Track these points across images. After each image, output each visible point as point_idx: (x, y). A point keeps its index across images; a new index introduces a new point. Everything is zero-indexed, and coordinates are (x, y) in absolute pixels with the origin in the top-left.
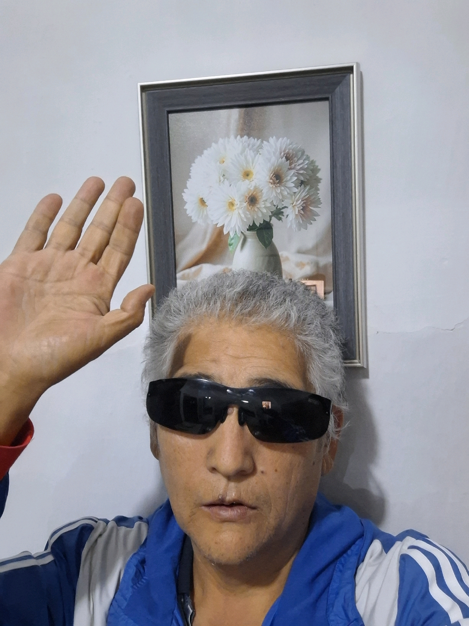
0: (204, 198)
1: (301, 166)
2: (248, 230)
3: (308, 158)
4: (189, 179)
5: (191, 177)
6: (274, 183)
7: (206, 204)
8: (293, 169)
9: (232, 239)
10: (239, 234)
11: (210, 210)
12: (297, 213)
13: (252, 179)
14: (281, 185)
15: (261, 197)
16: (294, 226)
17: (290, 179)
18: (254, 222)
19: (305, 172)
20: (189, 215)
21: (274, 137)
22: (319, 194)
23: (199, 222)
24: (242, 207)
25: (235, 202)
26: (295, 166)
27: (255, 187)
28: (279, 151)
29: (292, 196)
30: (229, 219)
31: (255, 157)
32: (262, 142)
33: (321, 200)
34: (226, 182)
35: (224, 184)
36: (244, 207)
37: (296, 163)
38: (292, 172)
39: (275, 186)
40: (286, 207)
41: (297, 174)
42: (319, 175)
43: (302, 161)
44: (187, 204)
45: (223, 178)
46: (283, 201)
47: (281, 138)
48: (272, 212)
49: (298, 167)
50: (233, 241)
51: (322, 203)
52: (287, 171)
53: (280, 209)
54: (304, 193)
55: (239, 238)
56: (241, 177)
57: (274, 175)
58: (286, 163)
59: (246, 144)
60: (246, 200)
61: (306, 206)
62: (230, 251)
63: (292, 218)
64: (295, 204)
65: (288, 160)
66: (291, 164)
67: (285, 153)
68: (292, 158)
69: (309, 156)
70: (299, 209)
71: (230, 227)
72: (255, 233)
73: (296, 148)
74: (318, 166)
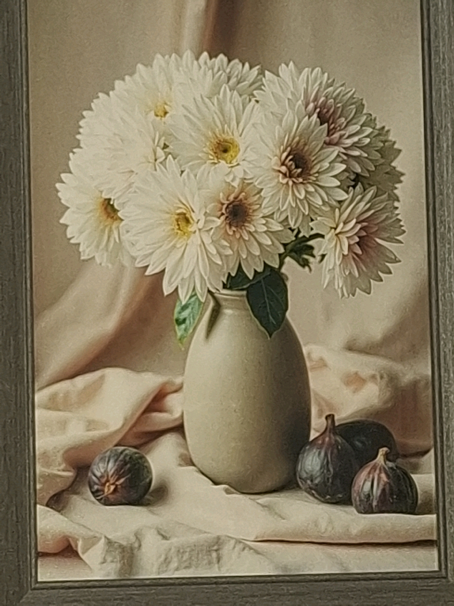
0: (114, 200)
1: (356, 139)
2: (225, 286)
3: (370, 122)
4: (75, 150)
5: (82, 145)
6: (289, 175)
7: (119, 214)
8: (336, 144)
9: (184, 308)
10: (202, 297)
11: (128, 232)
12: (346, 253)
13: (235, 160)
14: (305, 182)
15: (258, 206)
16: (339, 283)
17: (331, 168)
18: (240, 266)
19: (366, 155)
20: (72, 241)
21: (291, 64)
22: (397, 208)
23: (98, 260)
24: (212, 228)
25: (193, 215)
26: (341, 137)
27: (243, 180)
28: (302, 98)
29: (333, 208)
30: (176, 256)
31: (244, 107)
32: (262, 73)
33: (402, 223)
34: (171, 163)
35: (166, 168)
36: (216, 228)
37: (342, 132)
38: (335, 151)
39: (294, 182)
40: (317, 236)
41: (345, 158)
42: (398, 164)
43: (357, 127)
44: (68, 213)
45: (165, 152)
46: (312, 220)
47: (306, 69)
48: (285, 245)
49: (349, 142)
50: (185, 314)
51: (404, 232)
52: (322, 148)
53: (306, 239)
54: (362, 204)
56: (208, 153)
57: (292, 155)
58: (320, 130)
59: (224, 74)
60: (220, 213)
61: (367, 236)
62: (178, 337)
63: (335, 263)
64: (342, 229)
65: (324, 123)
66: (331, 133)
67: (317, 103)
68: (333, 120)
69: (373, 118)
70: (352, 242)
71: (180, 278)
72: (242, 296)
73: (343, 96)
74: (395, 143)
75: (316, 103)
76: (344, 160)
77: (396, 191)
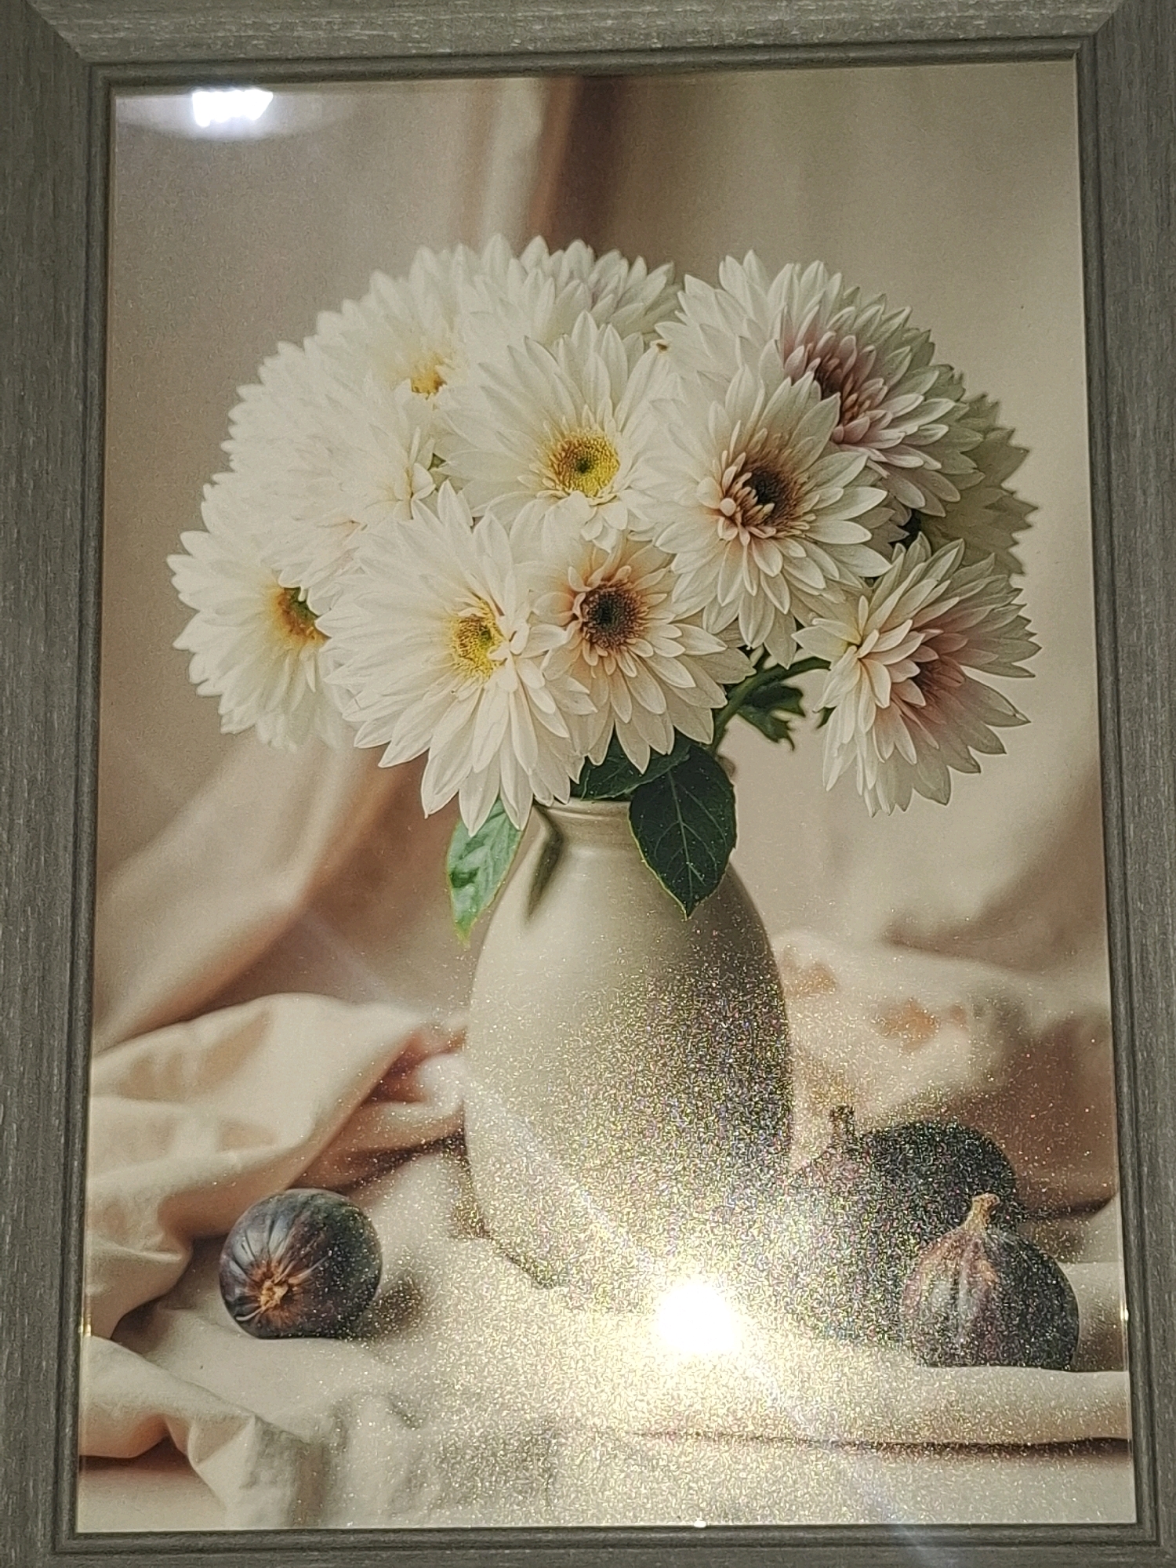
0: (307, 591)
1: (911, 427)
2: (575, 793)
3: (950, 383)
4: (216, 477)
5: (232, 465)
6: (745, 519)
7: (317, 622)
8: (862, 442)
9: (473, 845)
10: (520, 816)
11: (337, 665)
12: (885, 702)
13: (607, 489)
14: (781, 534)
15: (661, 597)
16: (868, 778)
17: (848, 500)
18: (614, 741)
19: (938, 466)
20: (203, 690)
21: (750, 256)
22: (1018, 591)
23: (264, 735)
24: (546, 652)
25: (501, 622)
26: (874, 423)
27: (626, 535)
28: (777, 336)
29: (852, 596)
30: (457, 717)
31: (631, 360)
32: (676, 281)
33: (1030, 628)
34: (450, 501)
35: (435, 512)
36: (557, 650)
37: (879, 413)
38: (859, 458)
39: (752, 536)
40: (814, 663)
41: (884, 473)
42: (1022, 483)
43: (915, 398)
44: (195, 623)
45: (435, 476)
46: (800, 626)
47: (788, 267)
48: (728, 689)
49: (895, 435)
50: (476, 859)
51: (1038, 648)
52: (826, 453)
53: (782, 673)
54: (928, 584)
55: (518, 839)
56: (540, 475)
57: (747, 471)
58: (823, 408)
59: (581, 289)
60: (569, 614)
61: (941, 661)
62: (457, 916)
63: (857, 730)
64: (876, 645)
65: (832, 392)
66: (848, 415)
67: (815, 347)
68: (855, 382)
69: (956, 373)
70: (901, 678)
71: (464, 772)
72: (619, 813)
73: (881, 325)
74: (1011, 433)
75: (810, 345)
76: (881, 479)
77: (1014, 550)
